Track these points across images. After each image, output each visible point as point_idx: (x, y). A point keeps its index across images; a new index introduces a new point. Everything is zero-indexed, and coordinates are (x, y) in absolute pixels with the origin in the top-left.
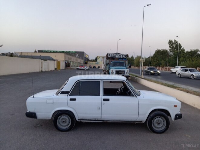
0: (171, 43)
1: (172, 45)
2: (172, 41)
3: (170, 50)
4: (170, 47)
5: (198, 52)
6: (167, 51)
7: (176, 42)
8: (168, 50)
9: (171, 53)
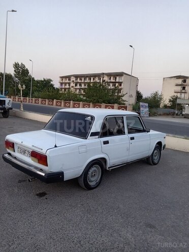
0: (16, 66)
1: (18, 69)
2: (19, 64)
3: (15, 74)
4: (15, 71)
5: (51, 82)
6: (11, 76)
7: (23, 66)
8: (13, 75)
9: (17, 79)
